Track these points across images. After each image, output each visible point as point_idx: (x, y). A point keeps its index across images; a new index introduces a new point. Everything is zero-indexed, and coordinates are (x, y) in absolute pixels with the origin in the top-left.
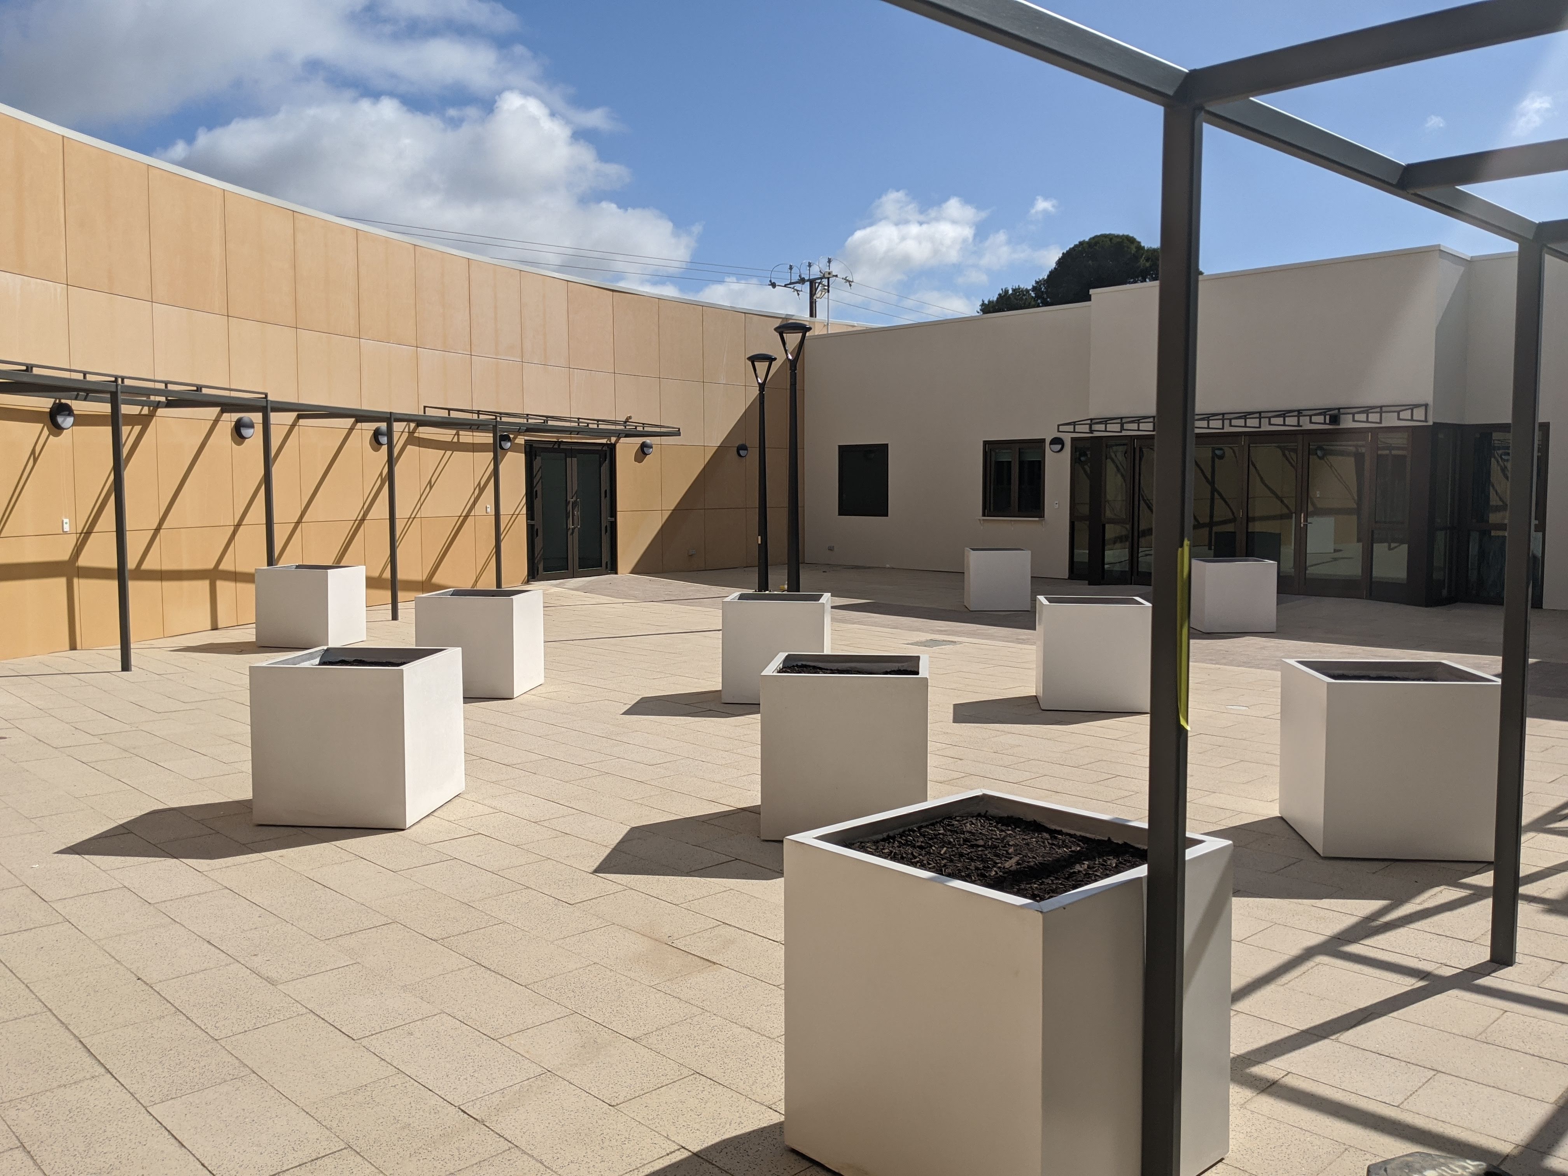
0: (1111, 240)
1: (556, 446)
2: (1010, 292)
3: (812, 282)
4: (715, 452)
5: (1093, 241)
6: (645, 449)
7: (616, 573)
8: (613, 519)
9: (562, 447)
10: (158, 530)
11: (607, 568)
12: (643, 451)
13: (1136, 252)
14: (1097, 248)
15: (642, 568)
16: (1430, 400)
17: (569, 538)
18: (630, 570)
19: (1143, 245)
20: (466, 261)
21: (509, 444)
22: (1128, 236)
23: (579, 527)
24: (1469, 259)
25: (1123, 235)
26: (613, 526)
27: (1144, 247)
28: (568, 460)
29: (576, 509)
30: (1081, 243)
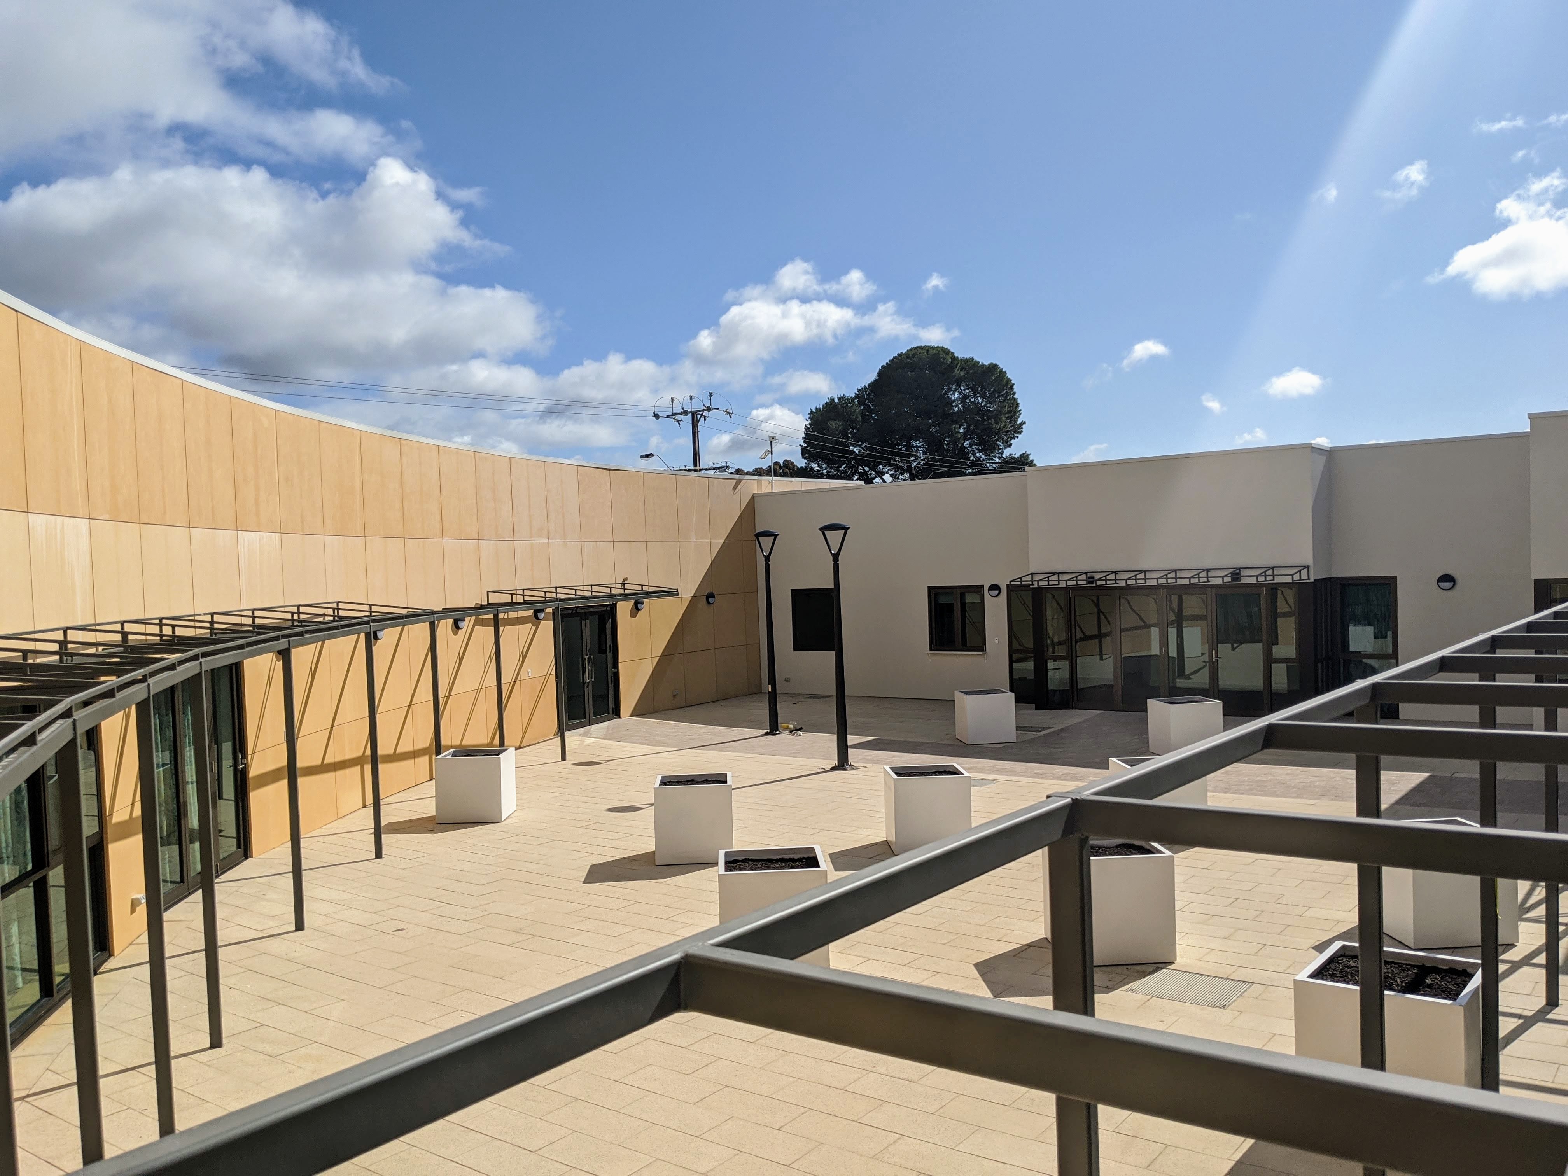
0: (928, 351)
1: (574, 612)
2: (836, 400)
3: (694, 414)
4: (690, 601)
5: (911, 354)
6: (639, 606)
7: (620, 717)
8: (616, 670)
9: (579, 611)
10: (332, 728)
11: (613, 713)
12: (636, 608)
13: (952, 362)
14: (915, 359)
15: (640, 711)
16: (1310, 561)
17: (586, 689)
18: (630, 713)
19: (956, 355)
20: (508, 459)
21: (543, 615)
22: (943, 347)
23: (593, 680)
24: (1329, 450)
25: (938, 347)
26: (616, 675)
27: (958, 357)
28: (583, 622)
29: (590, 664)
30: (900, 355)
